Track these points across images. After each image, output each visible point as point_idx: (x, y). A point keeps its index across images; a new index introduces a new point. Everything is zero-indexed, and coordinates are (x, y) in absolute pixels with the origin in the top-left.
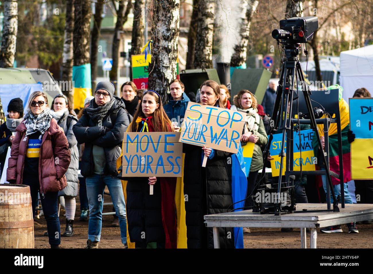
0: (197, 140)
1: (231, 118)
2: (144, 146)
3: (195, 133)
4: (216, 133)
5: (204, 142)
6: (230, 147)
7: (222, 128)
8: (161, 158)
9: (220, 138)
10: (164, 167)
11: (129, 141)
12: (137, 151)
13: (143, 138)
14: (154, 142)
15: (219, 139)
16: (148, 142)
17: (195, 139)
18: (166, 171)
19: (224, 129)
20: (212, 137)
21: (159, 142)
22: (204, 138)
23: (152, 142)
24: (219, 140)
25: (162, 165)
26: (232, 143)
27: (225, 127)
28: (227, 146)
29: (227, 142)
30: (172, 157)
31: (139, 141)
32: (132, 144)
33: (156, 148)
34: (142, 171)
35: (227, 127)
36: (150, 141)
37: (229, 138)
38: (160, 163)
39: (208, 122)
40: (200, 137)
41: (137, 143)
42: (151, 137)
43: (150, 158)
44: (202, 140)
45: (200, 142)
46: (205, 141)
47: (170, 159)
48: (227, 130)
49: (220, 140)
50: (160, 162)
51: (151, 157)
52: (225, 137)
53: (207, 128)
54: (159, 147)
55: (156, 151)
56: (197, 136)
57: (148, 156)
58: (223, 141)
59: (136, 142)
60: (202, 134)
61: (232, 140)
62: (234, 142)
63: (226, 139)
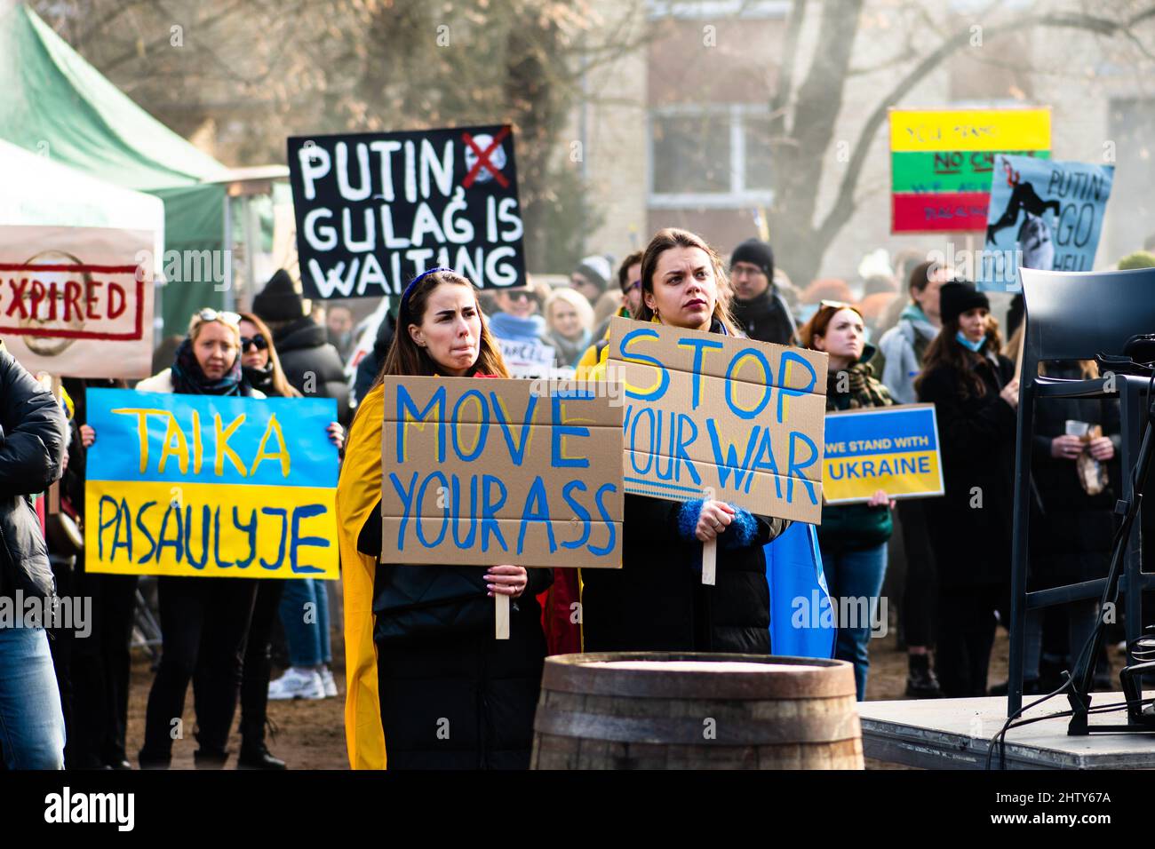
0: (668, 476)
1: (775, 381)
2: (467, 436)
3: (655, 451)
4: (732, 446)
5: (695, 486)
6: (790, 500)
7: (752, 423)
8: (538, 489)
9: (750, 466)
10: (549, 526)
11: (408, 416)
12: (442, 458)
13: (464, 403)
14: (508, 419)
15: (744, 467)
16: (486, 421)
17: (659, 475)
18: (558, 542)
19: (757, 429)
20: (719, 462)
21: (527, 423)
22: (691, 468)
23: (502, 422)
24: (748, 472)
25: (543, 516)
26: (796, 480)
27: (759, 420)
28: (780, 496)
29: (777, 479)
30: (581, 486)
31: (448, 416)
32: (421, 426)
33: (517, 447)
34: (462, 540)
35: (766, 419)
36: (493, 417)
37: (783, 464)
38: (535, 510)
39: (696, 402)
40: (678, 463)
41: (442, 421)
42: (498, 398)
43: (494, 487)
44: (686, 479)
45: (678, 484)
46: (697, 480)
47: (575, 493)
48: (767, 431)
49: (751, 475)
50: (536, 504)
51: (499, 482)
52: (766, 459)
53: (694, 427)
54: (529, 441)
55: (517, 457)
56: (664, 459)
57: (488, 480)
58: (762, 477)
59: (437, 416)
60: (682, 454)
61: (794, 473)
62: (801, 476)
63: (772, 467)
